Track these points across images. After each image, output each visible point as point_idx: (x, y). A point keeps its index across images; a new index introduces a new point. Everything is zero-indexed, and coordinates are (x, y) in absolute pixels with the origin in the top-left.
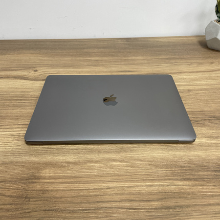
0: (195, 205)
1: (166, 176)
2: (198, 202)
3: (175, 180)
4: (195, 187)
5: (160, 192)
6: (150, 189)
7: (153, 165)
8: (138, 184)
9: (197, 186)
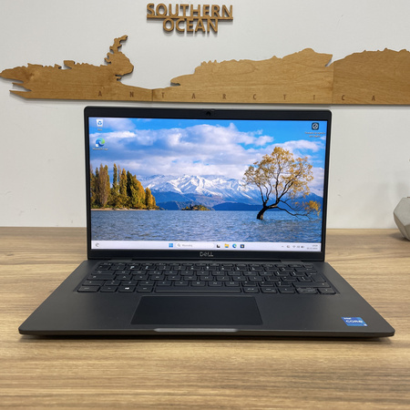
1: (186, 381)
3: (202, 387)
4: (242, 399)
5: (160, 405)
6: (141, 400)
7: (164, 366)
8: (117, 391)
9: (247, 396)
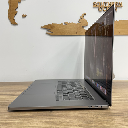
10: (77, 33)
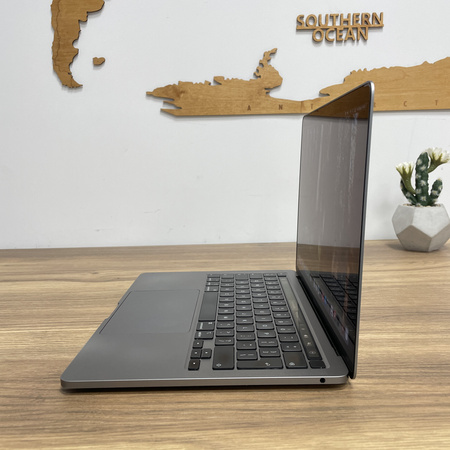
0: (381, 406)
2: (388, 402)
10: (249, 108)
